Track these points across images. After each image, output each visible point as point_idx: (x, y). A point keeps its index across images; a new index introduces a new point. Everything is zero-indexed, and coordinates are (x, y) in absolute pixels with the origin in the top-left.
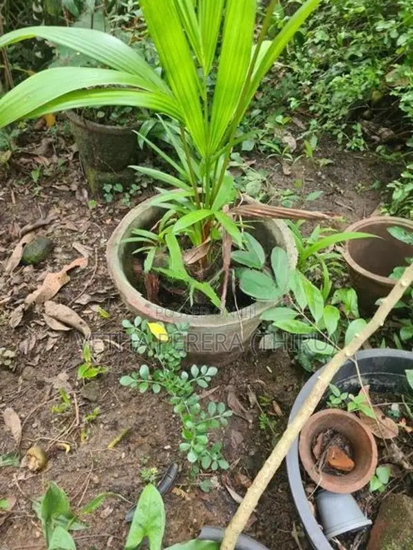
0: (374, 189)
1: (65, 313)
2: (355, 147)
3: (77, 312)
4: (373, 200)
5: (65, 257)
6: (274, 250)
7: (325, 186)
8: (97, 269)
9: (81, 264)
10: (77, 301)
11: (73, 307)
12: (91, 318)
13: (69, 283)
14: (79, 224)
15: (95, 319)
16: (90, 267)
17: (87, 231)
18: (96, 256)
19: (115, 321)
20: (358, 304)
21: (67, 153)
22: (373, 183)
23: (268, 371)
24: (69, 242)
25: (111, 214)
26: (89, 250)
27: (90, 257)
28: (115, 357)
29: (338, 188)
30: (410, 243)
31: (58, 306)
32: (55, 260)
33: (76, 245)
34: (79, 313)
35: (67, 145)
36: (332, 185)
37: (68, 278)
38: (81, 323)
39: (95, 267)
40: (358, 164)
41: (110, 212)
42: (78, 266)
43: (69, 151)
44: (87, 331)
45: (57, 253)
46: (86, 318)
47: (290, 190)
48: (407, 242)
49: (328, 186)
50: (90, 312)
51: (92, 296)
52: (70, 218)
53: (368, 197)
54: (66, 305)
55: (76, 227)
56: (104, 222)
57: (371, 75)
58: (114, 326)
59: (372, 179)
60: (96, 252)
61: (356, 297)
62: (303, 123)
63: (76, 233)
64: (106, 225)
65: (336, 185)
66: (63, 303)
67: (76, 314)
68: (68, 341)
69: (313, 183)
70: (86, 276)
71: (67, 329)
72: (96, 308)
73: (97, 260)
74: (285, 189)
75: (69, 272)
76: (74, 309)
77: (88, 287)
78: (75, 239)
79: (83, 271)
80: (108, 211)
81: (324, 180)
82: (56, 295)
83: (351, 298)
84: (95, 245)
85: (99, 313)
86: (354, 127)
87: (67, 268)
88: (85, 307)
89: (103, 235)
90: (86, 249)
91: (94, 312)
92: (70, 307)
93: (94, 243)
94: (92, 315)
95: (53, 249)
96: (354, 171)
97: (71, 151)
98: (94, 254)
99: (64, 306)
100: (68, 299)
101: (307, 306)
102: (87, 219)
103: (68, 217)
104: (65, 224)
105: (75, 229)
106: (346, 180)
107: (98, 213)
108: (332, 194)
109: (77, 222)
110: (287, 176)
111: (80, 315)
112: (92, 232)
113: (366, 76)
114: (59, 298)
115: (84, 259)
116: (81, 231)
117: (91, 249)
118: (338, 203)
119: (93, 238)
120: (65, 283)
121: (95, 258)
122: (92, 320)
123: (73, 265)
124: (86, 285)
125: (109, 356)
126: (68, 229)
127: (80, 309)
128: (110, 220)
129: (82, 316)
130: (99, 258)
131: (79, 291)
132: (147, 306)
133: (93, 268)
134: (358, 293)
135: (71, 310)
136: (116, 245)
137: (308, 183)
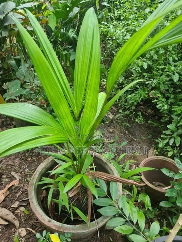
0: (149, 138)
1: (6, 213)
2: (139, 122)
3: (12, 212)
4: (149, 143)
5: (7, 180)
6: (110, 184)
7: (128, 137)
8: (23, 185)
9: (15, 184)
10: (12, 206)
11: (10, 209)
12: (19, 215)
13: (9, 195)
14: (15, 161)
15: (22, 215)
16: (20, 185)
17: (19, 165)
18: (23, 178)
19: (32, 216)
20: (151, 203)
21: (11, 125)
22: (149, 136)
23: (111, 241)
24: (10, 171)
25: (31, 155)
26: (19, 175)
27: (20, 179)
28: (32, 239)
29: (134, 138)
30: (172, 177)
31: (2, 209)
32: (2, 182)
33: (13, 173)
34: (13, 213)
35: (11, 122)
36: (131, 137)
37: (8, 192)
38: (14, 219)
39: (22, 185)
40: (141, 127)
41: (30, 154)
42: (14, 185)
43: (11, 124)
44: (17, 223)
45: (4, 178)
46: (16, 215)
47: (113, 139)
48: (171, 177)
49: (129, 137)
50: (19, 211)
51: (20, 202)
52: (11, 158)
53: (147, 142)
54: (7, 208)
55: (14, 163)
56: (27, 160)
57: (143, 94)
58: (31, 219)
59: (147, 134)
60: (23, 176)
61: (150, 200)
62: (116, 108)
63: (13, 166)
64: (29, 161)
65: (133, 137)
66: (5, 208)
67: (12, 213)
68: (7, 231)
69: (122, 136)
70: (17, 191)
71: (7, 223)
72: (22, 209)
73: (23, 180)
74: (111, 139)
75: (9, 189)
76: (10, 211)
77: (19, 196)
78: (13, 169)
79: (16, 187)
80: (29, 154)
81: (127, 134)
82: (2, 202)
83: (147, 200)
84: (23, 172)
85: (23, 212)
86: (138, 113)
87: (8, 186)
88: (17, 209)
89: (27, 167)
90: (18, 175)
91: (21, 211)
92: (9, 209)
93: (22, 171)
94: (20, 213)
95: (2, 176)
96: (140, 130)
97: (13, 124)
98: (22, 178)
99: (5, 209)
100: (8, 204)
101: (130, 215)
102: (19, 158)
103: (10, 158)
104: (8, 162)
105: (13, 164)
106: (137, 134)
107: (25, 155)
108: (131, 141)
109: (14, 160)
110: (111, 133)
111: (13, 214)
112: (21, 165)
113: (141, 94)
114: (3, 205)
115: (17, 180)
116: (16, 165)
117: (21, 175)
118: (135, 145)
119: (22, 168)
120: (6, 196)
121: (22, 179)
122: (20, 216)
123: (11, 184)
124: (18, 195)
125: (29, 238)
126: (9, 164)
127: (13, 210)
128: (30, 158)
129: (15, 214)
130: (24, 179)
131: (13, 199)
132: (49, 221)
133: (21, 185)
134: (150, 198)
135: (8, 211)
136: (33, 184)
137: (121, 136)
